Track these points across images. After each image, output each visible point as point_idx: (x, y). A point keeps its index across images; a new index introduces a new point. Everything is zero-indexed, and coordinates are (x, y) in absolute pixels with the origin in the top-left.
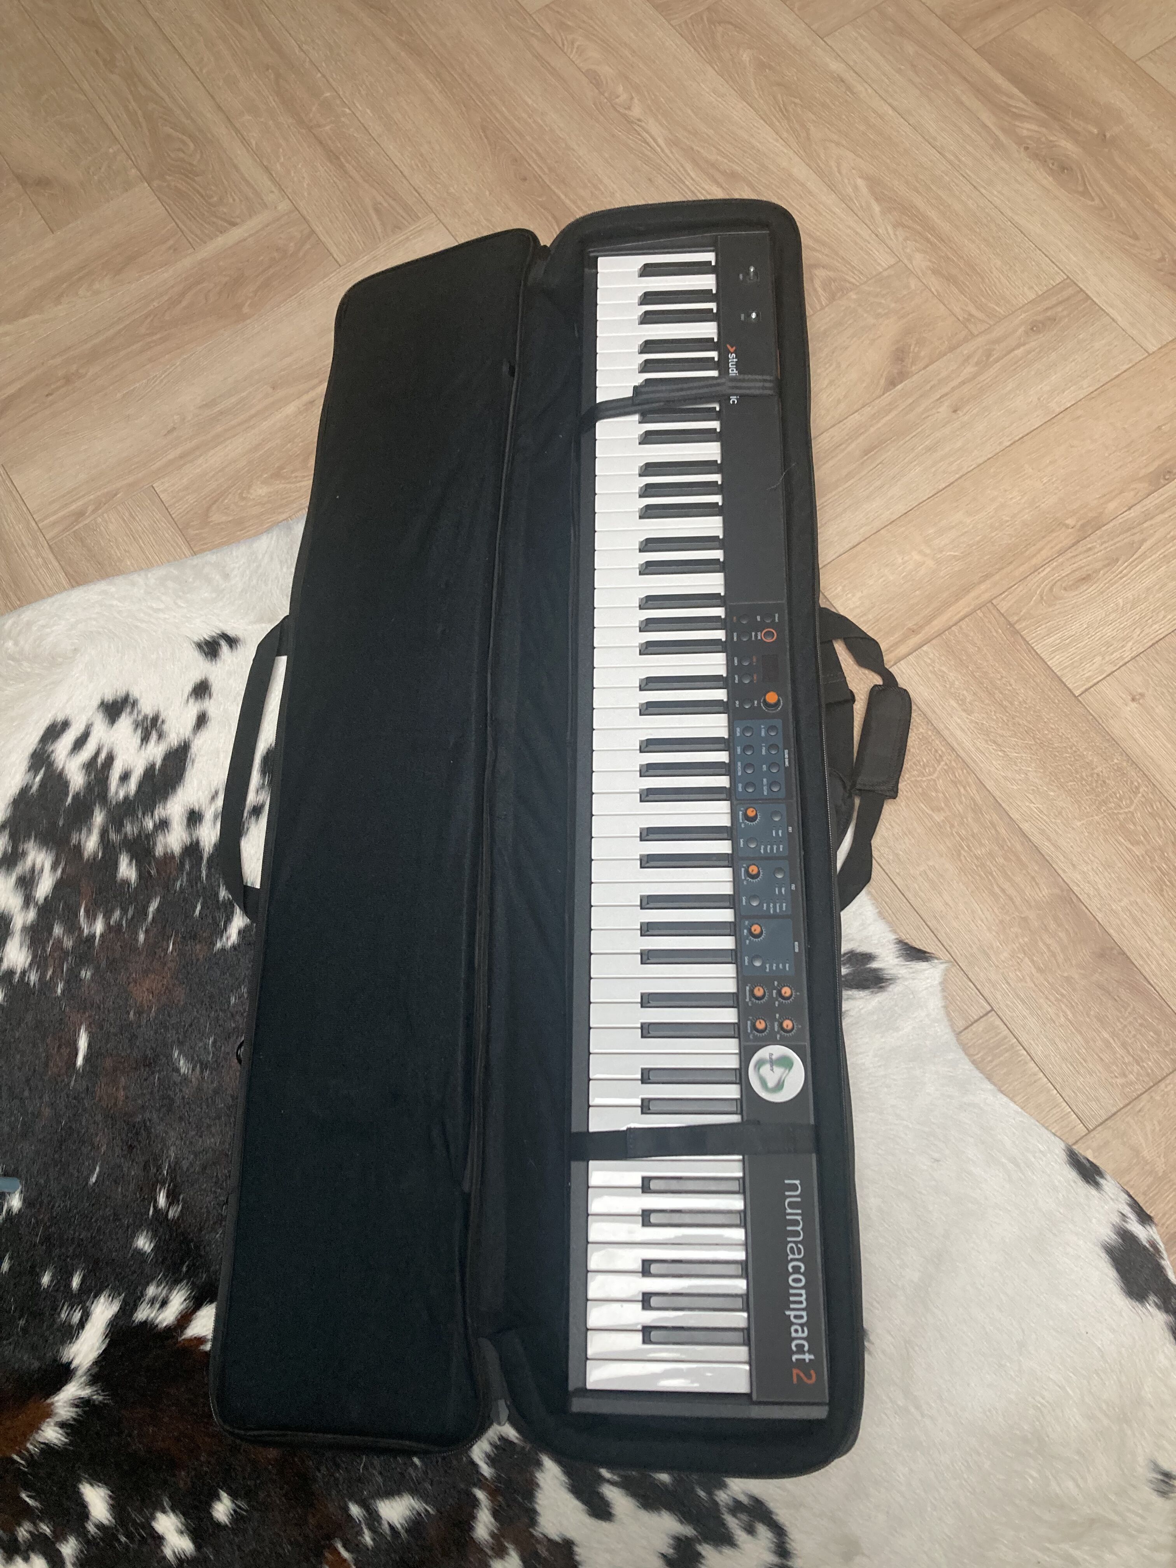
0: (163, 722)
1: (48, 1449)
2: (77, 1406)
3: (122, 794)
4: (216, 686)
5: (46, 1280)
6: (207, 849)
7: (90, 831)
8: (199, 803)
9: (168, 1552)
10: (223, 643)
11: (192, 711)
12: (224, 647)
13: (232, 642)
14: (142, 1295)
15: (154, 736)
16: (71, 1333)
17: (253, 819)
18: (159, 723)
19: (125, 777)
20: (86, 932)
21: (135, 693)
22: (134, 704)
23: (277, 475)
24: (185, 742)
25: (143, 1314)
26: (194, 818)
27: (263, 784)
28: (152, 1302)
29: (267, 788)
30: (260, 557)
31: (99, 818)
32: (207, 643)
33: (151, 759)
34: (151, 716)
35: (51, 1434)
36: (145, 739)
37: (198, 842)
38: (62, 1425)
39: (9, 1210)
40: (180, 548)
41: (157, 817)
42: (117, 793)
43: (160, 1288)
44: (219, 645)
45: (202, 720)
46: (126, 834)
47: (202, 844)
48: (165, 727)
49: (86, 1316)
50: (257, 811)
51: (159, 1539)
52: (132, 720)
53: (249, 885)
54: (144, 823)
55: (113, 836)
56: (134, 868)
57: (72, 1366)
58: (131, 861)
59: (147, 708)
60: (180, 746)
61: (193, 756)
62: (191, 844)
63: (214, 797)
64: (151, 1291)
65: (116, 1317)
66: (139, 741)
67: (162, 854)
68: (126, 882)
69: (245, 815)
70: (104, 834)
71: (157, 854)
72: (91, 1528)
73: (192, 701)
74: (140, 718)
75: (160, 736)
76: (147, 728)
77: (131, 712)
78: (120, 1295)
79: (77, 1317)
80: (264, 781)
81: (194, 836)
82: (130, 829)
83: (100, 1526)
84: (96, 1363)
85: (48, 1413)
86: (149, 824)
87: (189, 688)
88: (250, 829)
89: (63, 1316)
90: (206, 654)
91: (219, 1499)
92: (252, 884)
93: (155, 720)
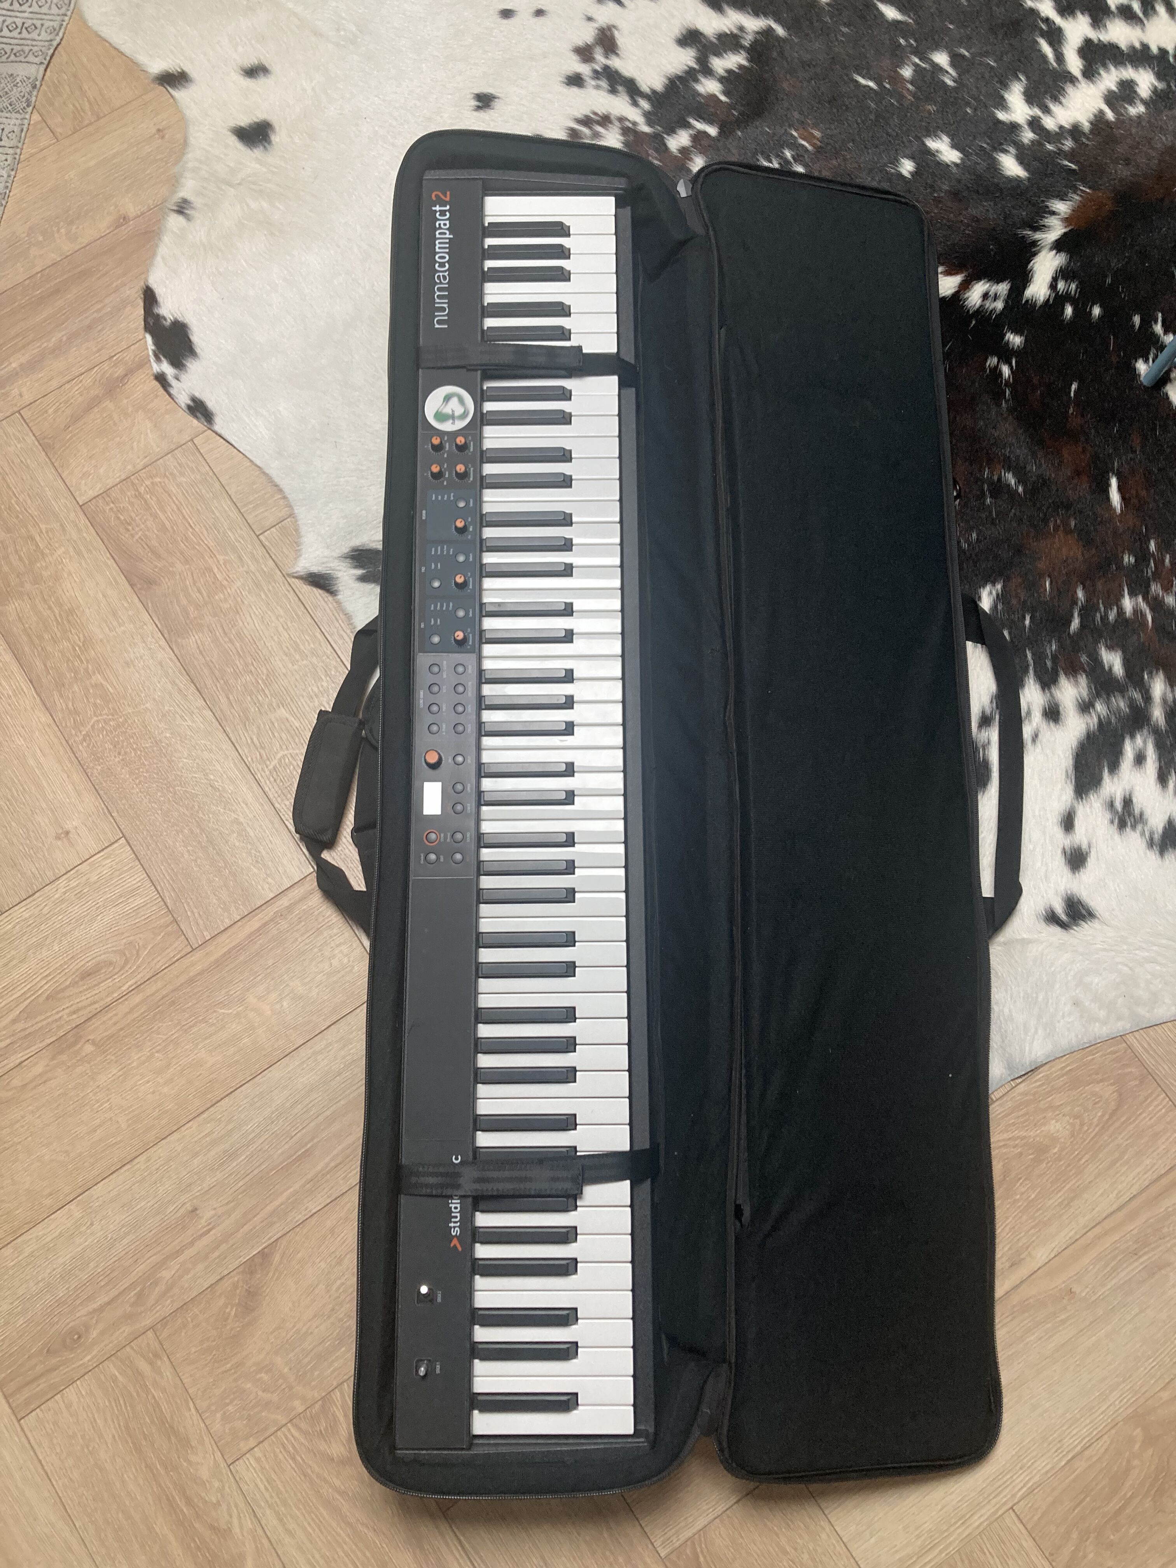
0: (1112, 822)
1: (1062, 197)
2: (1044, 226)
3: (1139, 740)
4: (1059, 863)
5: (1096, 311)
6: (1032, 681)
7: (1164, 700)
8: (1051, 729)
9: (946, 139)
10: (1064, 917)
11: (1081, 835)
12: (1060, 910)
13: (1052, 918)
14: (1006, 302)
15: (1119, 805)
16: (1062, 273)
17: (988, 711)
18: (1116, 821)
19: (1140, 759)
20: (1140, 599)
21: (1152, 856)
22: (1151, 844)
23: (1041, 1150)
24: (1082, 798)
25: (1003, 288)
26: (1053, 714)
27: (984, 750)
28: (996, 298)
29: (980, 745)
30: (1040, 1031)
31: (1158, 714)
32: (1083, 918)
33: (1116, 779)
34: (1128, 829)
35: (1062, 207)
36: (1128, 802)
37: (1043, 689)
38: (1053, 213)
39: (1146, 361)
40: (1143, 1047)
41: (1093, 715)
42: (1145, 742)
43: (991, 308)
44: (1068, 915)
45: (1068, 823)
46: (1123, 697)
47: (1038, 687)
48: (1108, 816)
49: (1053, 286)
50: (985, 721)
51: (954, 146)
52: (1149, 823)
53: (979, 645)
54: (1106, 708)
55: (1137, 696)
56: (1105, 661)
57: (1054, 252)
58: (1110, 669)
59: (1134, 840)
60: (1087, 794)
61: (1069, 782)
62: (1049, 689)
63: (1035, 737)
64: (999, 305)
65: (1025, 287)
66: (1135, 800)
67: (1079, 676)
68: (1110, 648)
69: (997, 717)
70: (1148, 698)
71: (1084, 676)
72: (1012, 150)
73: (1084, 847)
74: (1139, 827)
75: (1111, 805)
76: (1129, 816)
77: (1152, 834)
78: (1027, 301)
79: (1061, 285)
80: (984, 754)
81: (1048, 695)
82: (1121, 704)
83: (1005, 151)
84: (1035, 254)
85: (1067, 220)
86: (1100, 707)
87: (1091, 862)
88: (989, 701)
89: (1073, 286)
90: (1080, 902)
91: (910, 173)
92: (976, 647)
93: (1122, 825)
